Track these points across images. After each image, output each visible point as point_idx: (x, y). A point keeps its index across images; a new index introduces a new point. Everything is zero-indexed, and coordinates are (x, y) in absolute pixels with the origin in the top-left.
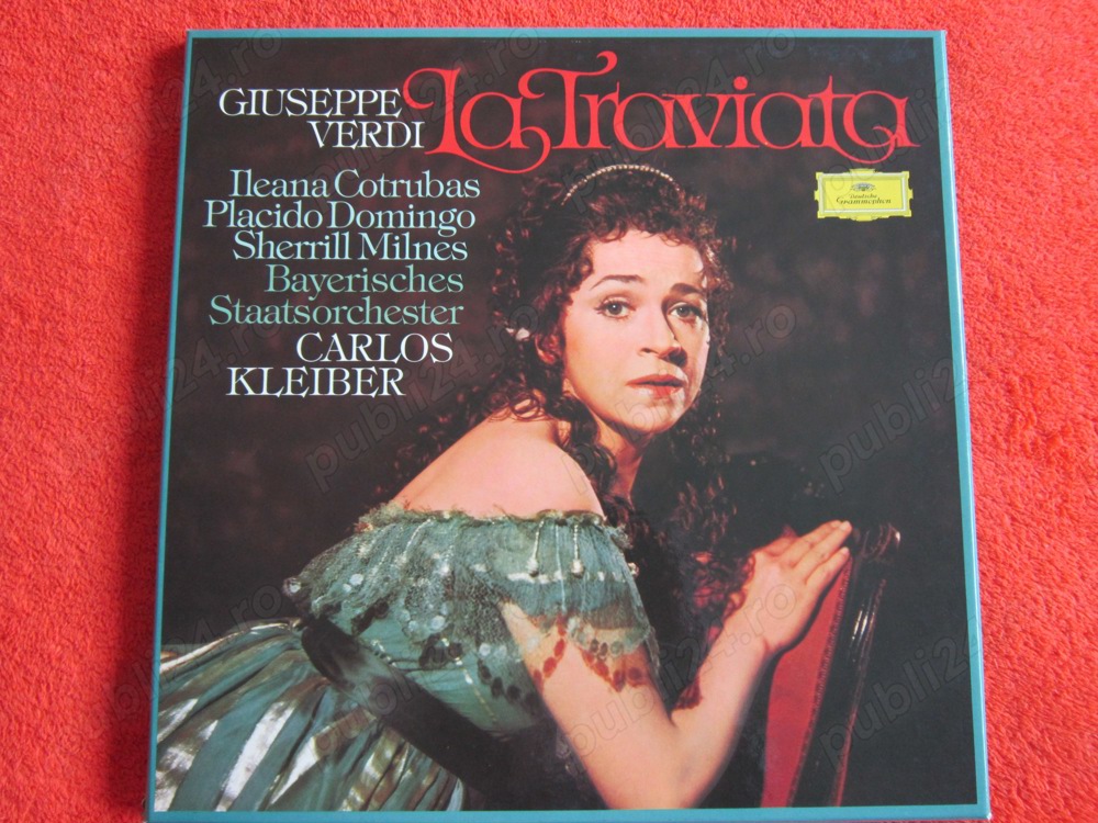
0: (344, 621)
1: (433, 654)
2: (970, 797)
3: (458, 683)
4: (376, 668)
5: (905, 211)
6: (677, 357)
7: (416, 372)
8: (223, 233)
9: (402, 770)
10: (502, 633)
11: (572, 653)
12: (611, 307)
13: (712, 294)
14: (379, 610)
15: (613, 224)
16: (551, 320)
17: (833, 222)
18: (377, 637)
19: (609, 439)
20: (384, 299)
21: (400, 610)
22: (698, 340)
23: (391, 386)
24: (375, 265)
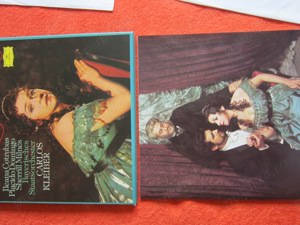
0: (94, 164)
1: (101, 146)
2: (128, 36)
3: (107, 140)
4: (104, 158)
5: (12, 48)
6: (42, 96)
7: (45, 150)
8: (16, 192)
9: (123, 152)
10: (96, 131)
11: (101, 117)
12: (31, 110)
13: (29, 88)
14: (92, 157)
15: (14, 109)
16: (34, 122)
17: (14, 63)
18: (97, 158)
19: (58, 110)
20: (30, 157)
21: (92, 153)
22: (38, 91)
23: (47, 156)
24: (23, 160)
